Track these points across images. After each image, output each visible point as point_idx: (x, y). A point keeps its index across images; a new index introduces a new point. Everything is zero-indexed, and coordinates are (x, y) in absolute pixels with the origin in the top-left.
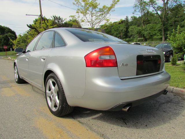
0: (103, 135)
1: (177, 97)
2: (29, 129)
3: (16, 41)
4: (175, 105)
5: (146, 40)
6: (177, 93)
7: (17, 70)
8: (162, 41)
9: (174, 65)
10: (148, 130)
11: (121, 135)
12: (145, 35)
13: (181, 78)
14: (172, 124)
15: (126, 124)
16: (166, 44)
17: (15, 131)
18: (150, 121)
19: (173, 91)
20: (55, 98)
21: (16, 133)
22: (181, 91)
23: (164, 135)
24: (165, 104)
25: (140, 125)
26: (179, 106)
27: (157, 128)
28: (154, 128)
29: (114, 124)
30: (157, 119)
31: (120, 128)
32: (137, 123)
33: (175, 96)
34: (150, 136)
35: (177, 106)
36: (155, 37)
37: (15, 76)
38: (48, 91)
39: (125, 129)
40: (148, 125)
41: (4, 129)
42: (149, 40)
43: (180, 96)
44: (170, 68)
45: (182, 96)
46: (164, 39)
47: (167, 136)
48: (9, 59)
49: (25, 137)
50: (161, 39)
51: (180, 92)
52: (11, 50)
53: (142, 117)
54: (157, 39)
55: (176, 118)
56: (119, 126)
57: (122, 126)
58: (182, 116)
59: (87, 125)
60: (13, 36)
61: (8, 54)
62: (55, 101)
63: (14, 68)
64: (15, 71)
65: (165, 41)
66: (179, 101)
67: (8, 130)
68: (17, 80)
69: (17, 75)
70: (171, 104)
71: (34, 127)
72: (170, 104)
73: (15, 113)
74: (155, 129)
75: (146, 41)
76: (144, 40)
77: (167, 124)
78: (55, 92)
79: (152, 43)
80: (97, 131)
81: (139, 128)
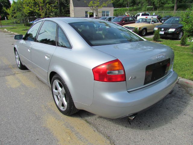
0: (109, 137)
1: (182, 90)
2: (41, 130)
3: (11, 10)
4: (179, 100)
5: (155, 9)
6: (182, 85)
7: (18, 56)
8: (173, 10)
9: (184, 45)
10: (150, 131)
11: (126, 137)
12: (155, 3)
13: (189, 64)
14: (173, 124)
15: (130, 123)
16: (178, 19)
17: (28, 132)
18: (153, 120)
19: (178, 82)
20: (62, 99)
21: (29, 135)
22: (186, 82)
23: (165, 137)
24: (169, 99)
25: (143, 125)
26: (182, 101)
27: (159, 129)
28: (156, 129)
29: (119, 124)
30: (160, 118)
31: (125, 128)
32: (141, 122)
33: (180, 89)
34: (152, 138)
35: (180, 102)
36: (166, 5)
37: (17, 62)
38: (54, 90)
39: (130, 129)
40: (150, 125)
41: (17, 129)
42: (159, 9)
43: (185, 89)
44: (179, 49)
45: (186, 89)
46: (176, 8)
47: (167, 138)
48: (5, 32)
49: (38, 140)
50: (173, 7)
51: (185, 84)
52: (6, 19)
53: (145, 115)
54: (168, 8)
55: (178, 117)
56: (123, 126)
57: (126, 127)
58: (183, 115)
59: (94, 125)
60: (6, 2)
61: (3, 24)
62: (62, 101)
63: (15, 53)
64: (16, 56)
65: (176, 10)
66: (183, 95)
67: (21, 131)
68: (19, 66)
69: (19, 62)
70: (175, 99)
71: (45, 127)
72: (173, 98)
73: (24, 109)
74: (156, 131)
75: (155, 11)
76: (153, 9)
77: (168, 124)
78: (63, 94)
79: (162, 12)
80: (104, 132)
81: (142, 129)
